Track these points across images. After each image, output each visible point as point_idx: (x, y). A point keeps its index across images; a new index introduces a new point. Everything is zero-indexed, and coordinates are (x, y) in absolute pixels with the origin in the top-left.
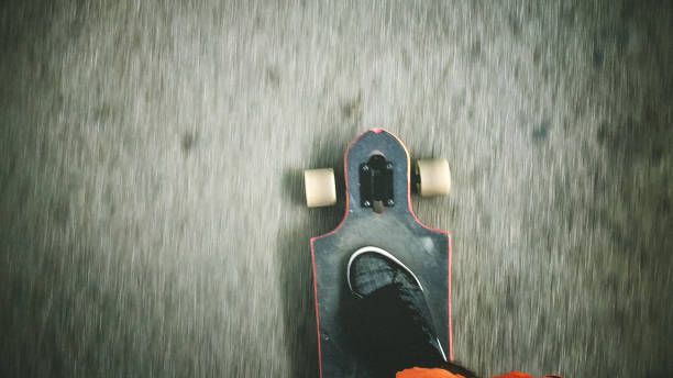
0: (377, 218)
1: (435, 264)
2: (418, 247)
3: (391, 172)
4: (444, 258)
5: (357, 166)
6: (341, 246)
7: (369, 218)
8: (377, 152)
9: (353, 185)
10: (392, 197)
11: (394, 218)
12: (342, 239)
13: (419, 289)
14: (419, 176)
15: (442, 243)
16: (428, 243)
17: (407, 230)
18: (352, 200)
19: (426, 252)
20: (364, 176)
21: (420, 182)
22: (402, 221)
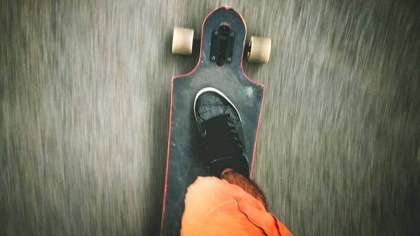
0: (219, 69)
1: (252, 105)
2: (243, 93)
3: (232, 39)
4: (258, 103)
5: (211, 31)
6: (192, 84)
7: (213, 68)
8: (226, 24)
9: (206, 46)
10: (231, 56)
11: (230, 71)
12: (193, 80)
13: (239, 120)
14: (250, 47)
15: (259, 93)
16: (250, 91)
17: (237, 80)
18: (204, 54)
19: (247, 96)
20: (214, 38)
21: (250, 51)
22: (236, 74)
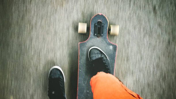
0: (98, 39)
1: (112, 53)
2: (108, 48)
3: (103, 26)
4: (115, 52)
5: (94, 24)
6: (87, 46)
7: (95, 39)
8: (99, 20)
9: (92, 29)
10: (103, 33)
11: (102, 39)
12: (87, 44)
13: (107, 60)
14: (110, 29)
15: (115, 48)
16: (111, 47)
17: (106, 43)
18: (91, 33)
19: (110, 50)
20: (95, 26)
21: (110, 31)
22: (105, 41)
